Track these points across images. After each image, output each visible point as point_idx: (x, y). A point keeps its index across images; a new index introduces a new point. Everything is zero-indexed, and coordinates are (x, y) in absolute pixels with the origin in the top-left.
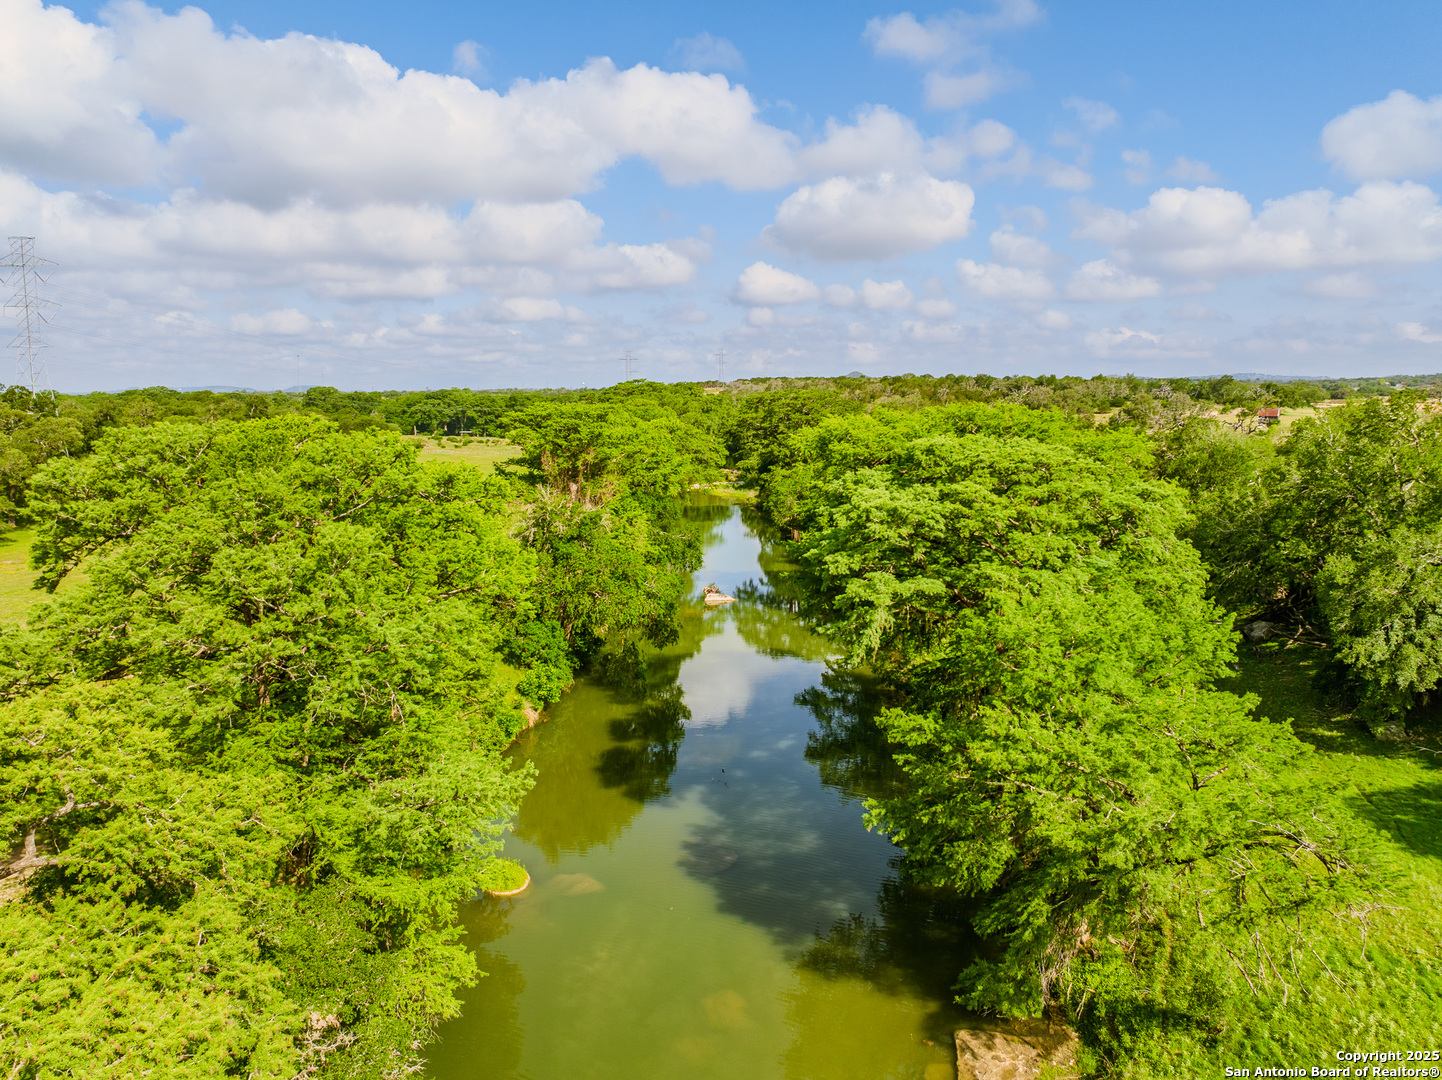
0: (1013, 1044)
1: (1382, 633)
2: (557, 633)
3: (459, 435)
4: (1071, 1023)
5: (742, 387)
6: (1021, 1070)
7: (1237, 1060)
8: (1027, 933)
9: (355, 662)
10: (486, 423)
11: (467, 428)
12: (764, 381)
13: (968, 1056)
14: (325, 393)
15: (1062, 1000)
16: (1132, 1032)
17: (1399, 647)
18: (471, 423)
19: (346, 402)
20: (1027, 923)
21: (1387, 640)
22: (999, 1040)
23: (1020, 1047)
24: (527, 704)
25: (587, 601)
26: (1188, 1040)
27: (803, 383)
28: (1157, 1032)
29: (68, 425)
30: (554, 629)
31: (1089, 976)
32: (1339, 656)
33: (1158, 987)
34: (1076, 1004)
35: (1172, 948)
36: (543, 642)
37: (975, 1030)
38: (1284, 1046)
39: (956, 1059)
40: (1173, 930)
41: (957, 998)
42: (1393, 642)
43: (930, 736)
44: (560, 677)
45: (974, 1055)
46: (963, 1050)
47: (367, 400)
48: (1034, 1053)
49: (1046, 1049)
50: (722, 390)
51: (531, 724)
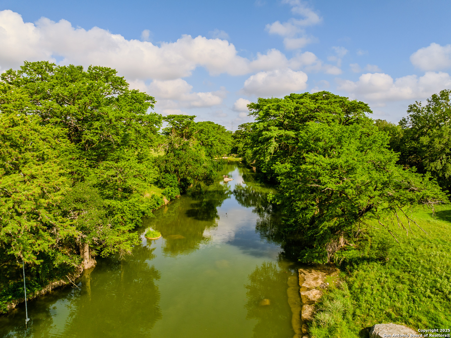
0: (318, 272)
1: (439, 161)
2: (175, 178)
4: (338, 267)
6: (320, 277)
7: (392, 266)
8: (321, 232)
13: (302, 274)
15: (335, 262)
16: (358, 264)
17: (445, 164)
20: (321, 229)
21: (441, 163)
22: (313, 271)
23: (320, 272)
24: (164, 197)
26: (376, 264)
28: (365, 263)
30: (174, 177)
31: (344, 254)
32: (425, 168)
33: (366, 253)
34: (339, 263)
35: (371, 244)
36: (171, 181)
37: (305, 269)
38: (408, 261)
39: (299, 275)
40: (371, 240)
41: (299, 260)
42: (443, 163)
43: (289, 170)
44: (176, 192)
45: (304, 274)
46: (301, 273)
48: (325, 274)
49: (329, 273)
51: (166, 204)
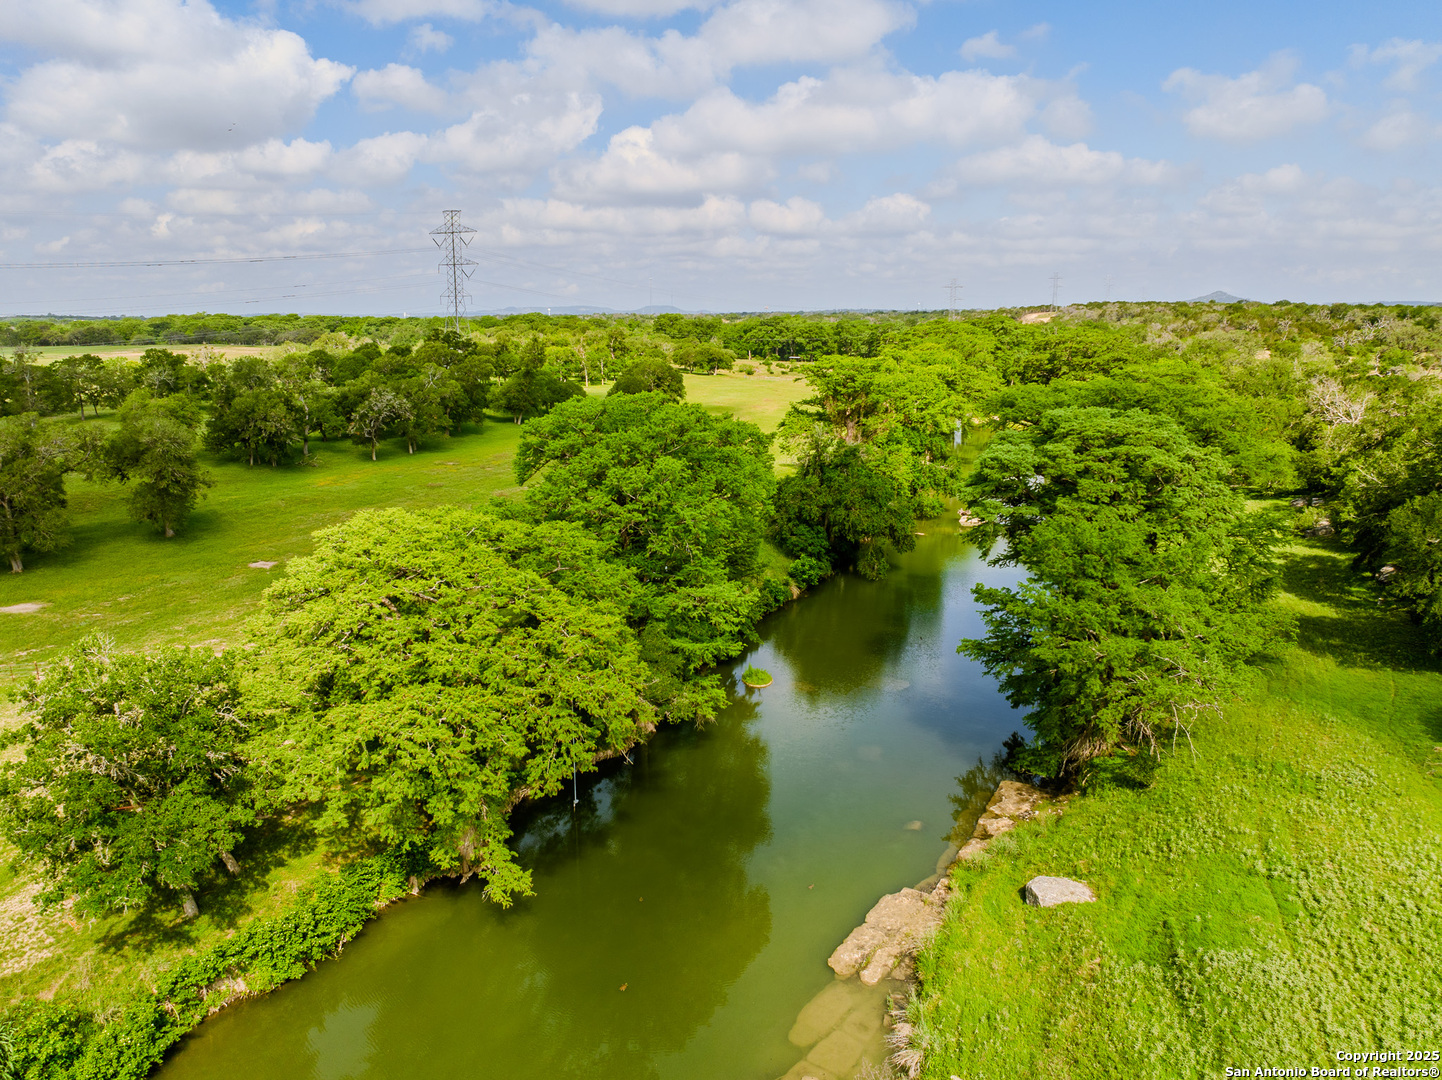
2: (821, 536)
3: (788, 360)
5: (1075, 312)
9: (669, 526)
10: (814, 349)
11: (797, 353)
12: (1099, 305)
14: (674, 320)
18: (800, 349)
19: (690, 328)
23: (1037, 792)
24: (792, 583)
25: (842, 512)
27: (1139, 310)
29: (486, 361)
30: (819, 533)
44: (820, 567)
45: (1007, 790)
47: (709, 327)
48: (1046, 796)
49: (1055, 796)
50: (1054, 315)
51: (795, 596)
